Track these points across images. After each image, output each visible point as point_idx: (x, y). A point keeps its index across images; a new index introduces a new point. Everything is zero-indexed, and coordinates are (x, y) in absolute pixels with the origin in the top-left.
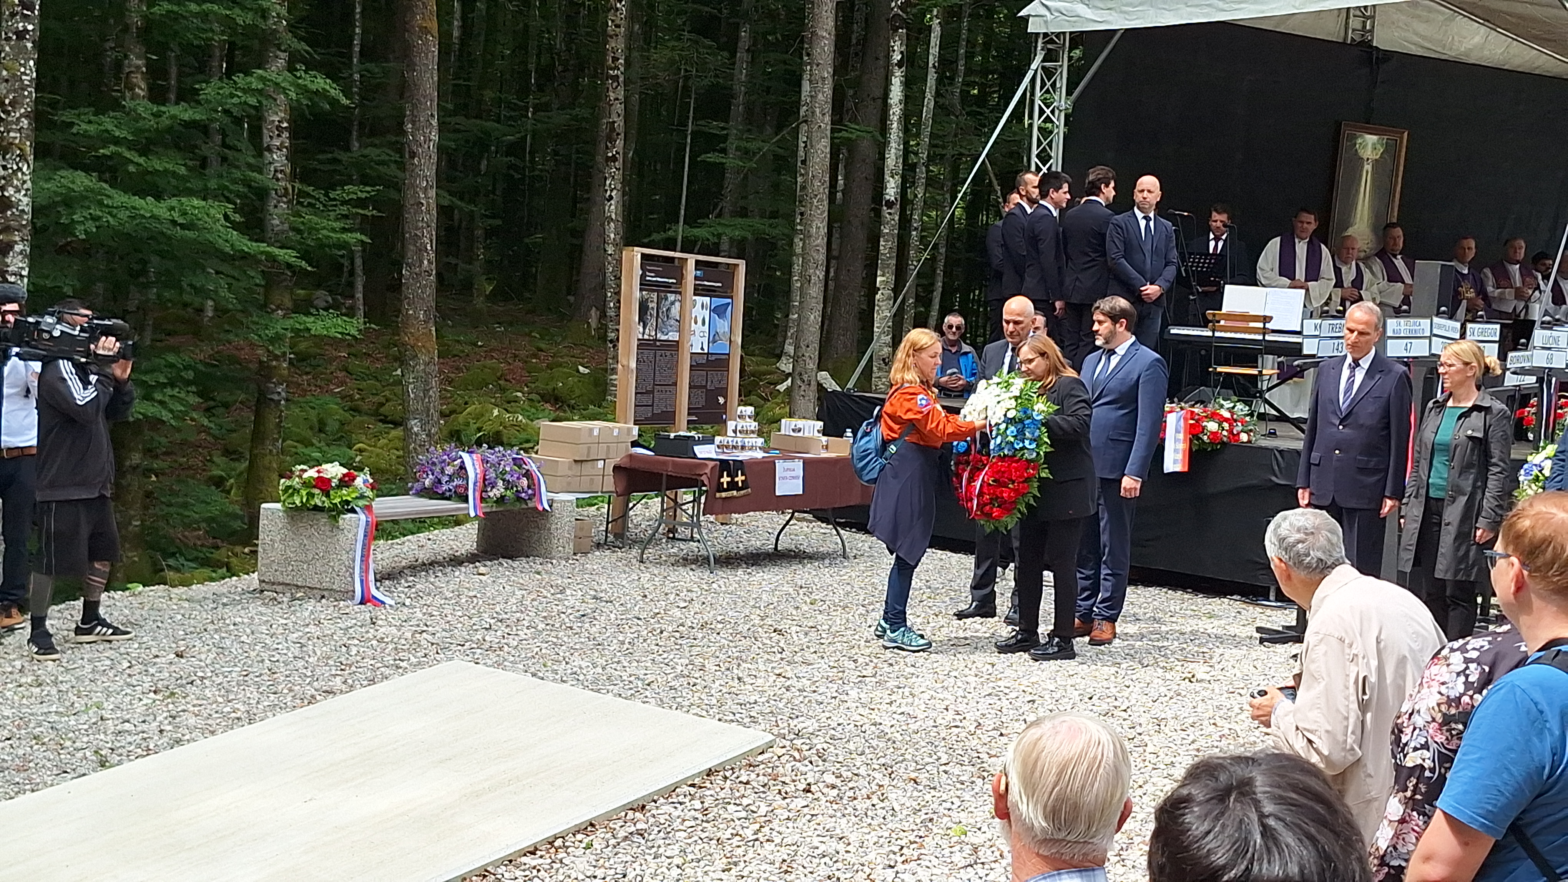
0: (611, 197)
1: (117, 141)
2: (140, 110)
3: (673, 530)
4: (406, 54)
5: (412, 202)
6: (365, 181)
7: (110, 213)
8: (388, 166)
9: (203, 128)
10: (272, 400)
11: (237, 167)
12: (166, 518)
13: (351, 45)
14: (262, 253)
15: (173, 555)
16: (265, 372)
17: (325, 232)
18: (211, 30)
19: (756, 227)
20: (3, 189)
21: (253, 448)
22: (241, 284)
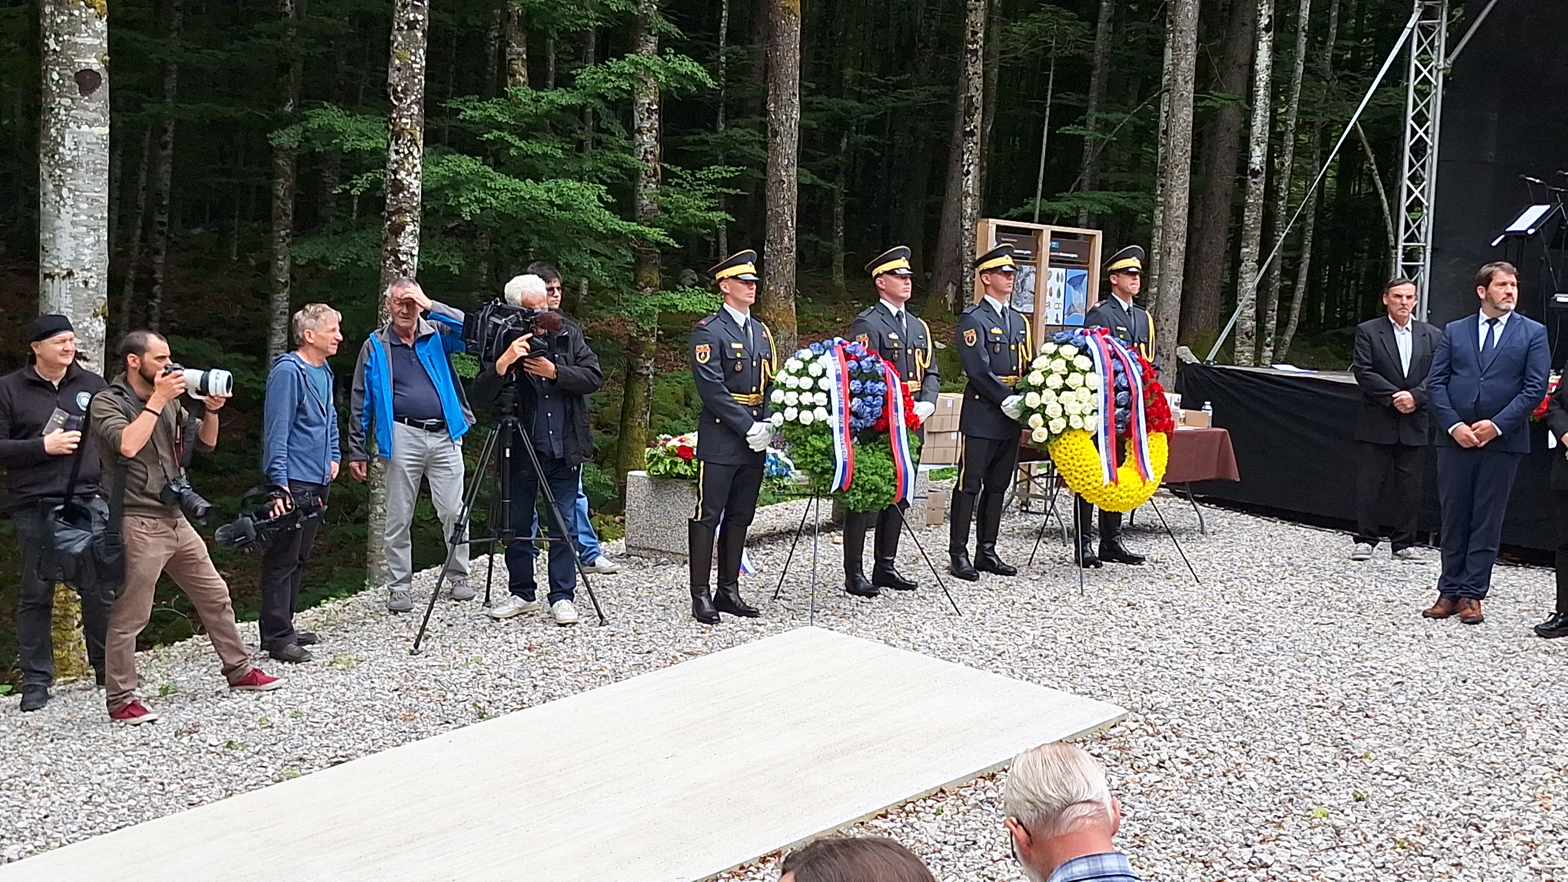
0: (968, 172)
1: (500, 127)
2: (521, 94)
3: (1026, 504)
4: (770, 34)
5: (774, 180)
6: (730, 160)
7: (493, 195)
8: (753, 147)
9: (579, 111)
10: (641, 374)
11: (611, 150)
13: (718, 28)
14: (632, 232)
16: (634, 347)
17: (690, 210)
18: (587, 17)
19: (1116, 200)
20: (395, 172)
21: (623, 420)
22: (616, 263)
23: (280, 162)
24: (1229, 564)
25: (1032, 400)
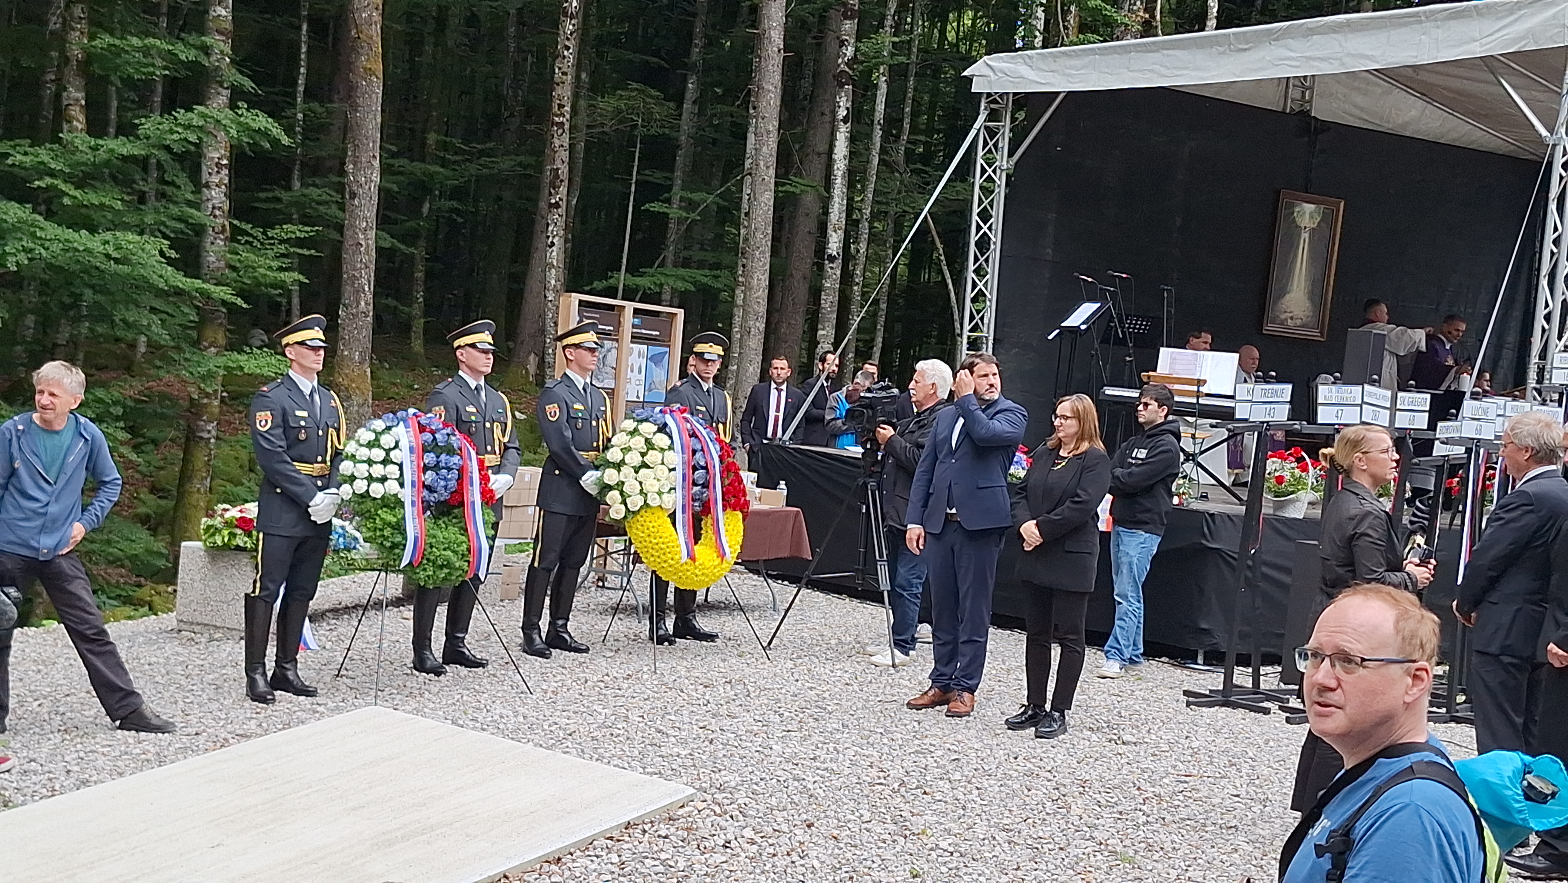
0: (553, 244)
1: (52, 174)
2: (77, 142)
3: (603, 579)
4: (350, 94)
5: (351, 243)
6: (304, 220)
7: (42, 245)
8: (330, 208)
9: (141, 162)
10: (201, 437)
11: (176, 203)
13: (295, 84)
14: (196, 290)
16: (195, 409)
17: (261, 270)
18: (153, 65)
19: (699, 278)
21: (181, 485)
22: (177, 321)
24: (800, 642)
25: (611, 476)
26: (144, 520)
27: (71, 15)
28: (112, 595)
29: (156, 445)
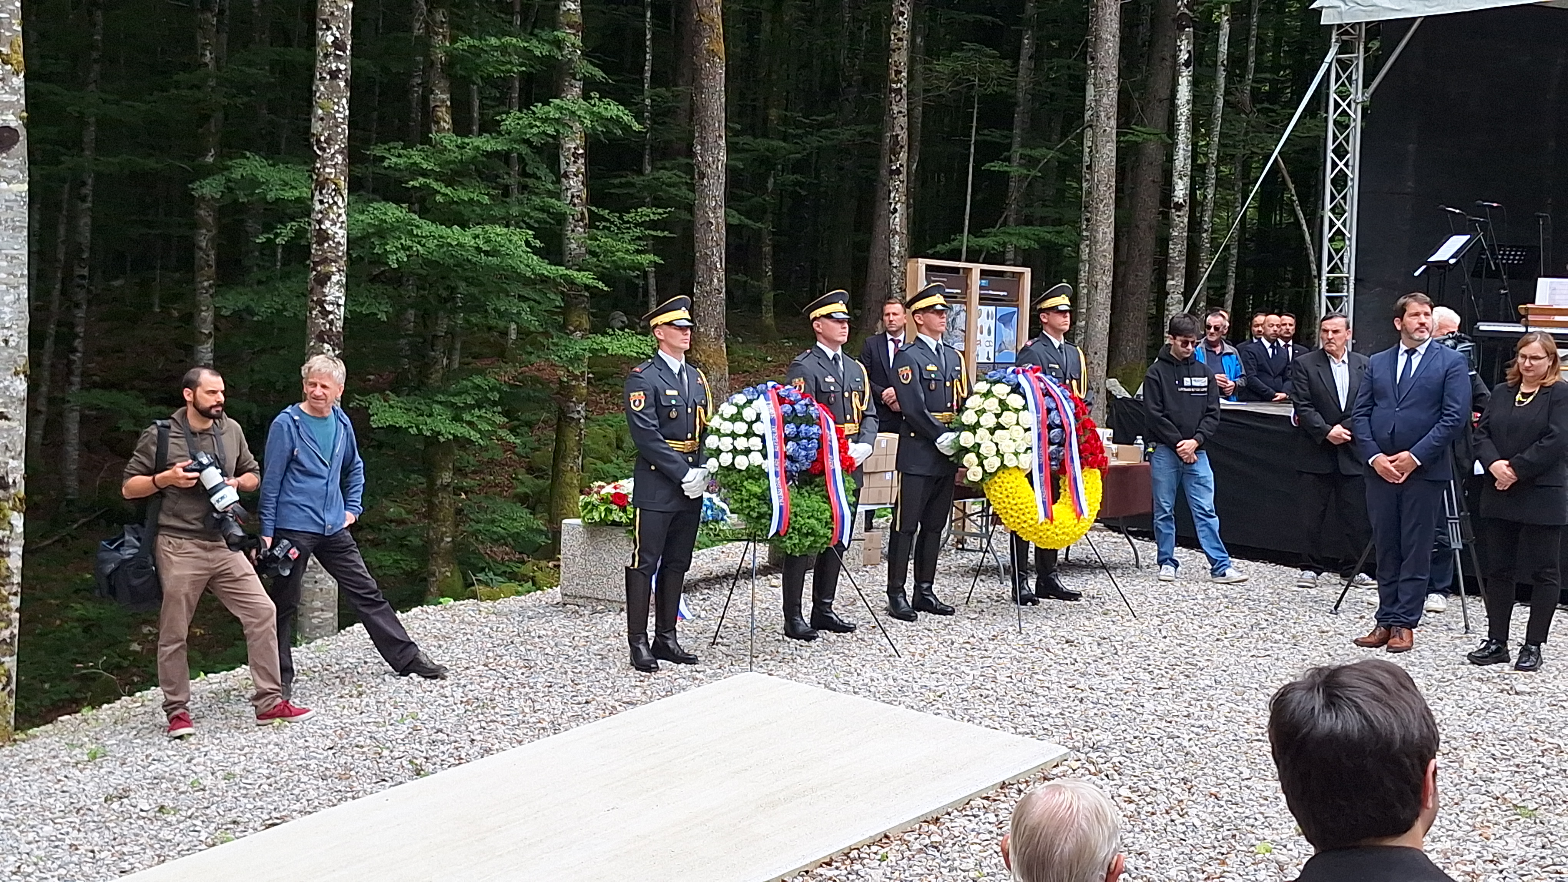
0: (895, 210)
1: (425, 174)
2: (445, 141)
3: (962, 541)
4: (695, 77)
5: (702, 222)
6: (657, 203)
7: (419, 243)
8: (680, 189)
9: (505, 157)
10: (572, 418)
11: (536, 194)
12: (475, 534)
13: (642, 71)
14: (561, 276)
15: (482, 570)
16: (565, 391)
17: (619, 254)
18: (510, 63)
19: (1043, 235)
20: (320, 222)
21: (555, 465)
22: (543, 307)
23: (202, 212)
24: (1164, 598)
25: (967, 439)
26: (523, 499)
27: (433, 20)
28: (499, 572)
29: (530, 427)
